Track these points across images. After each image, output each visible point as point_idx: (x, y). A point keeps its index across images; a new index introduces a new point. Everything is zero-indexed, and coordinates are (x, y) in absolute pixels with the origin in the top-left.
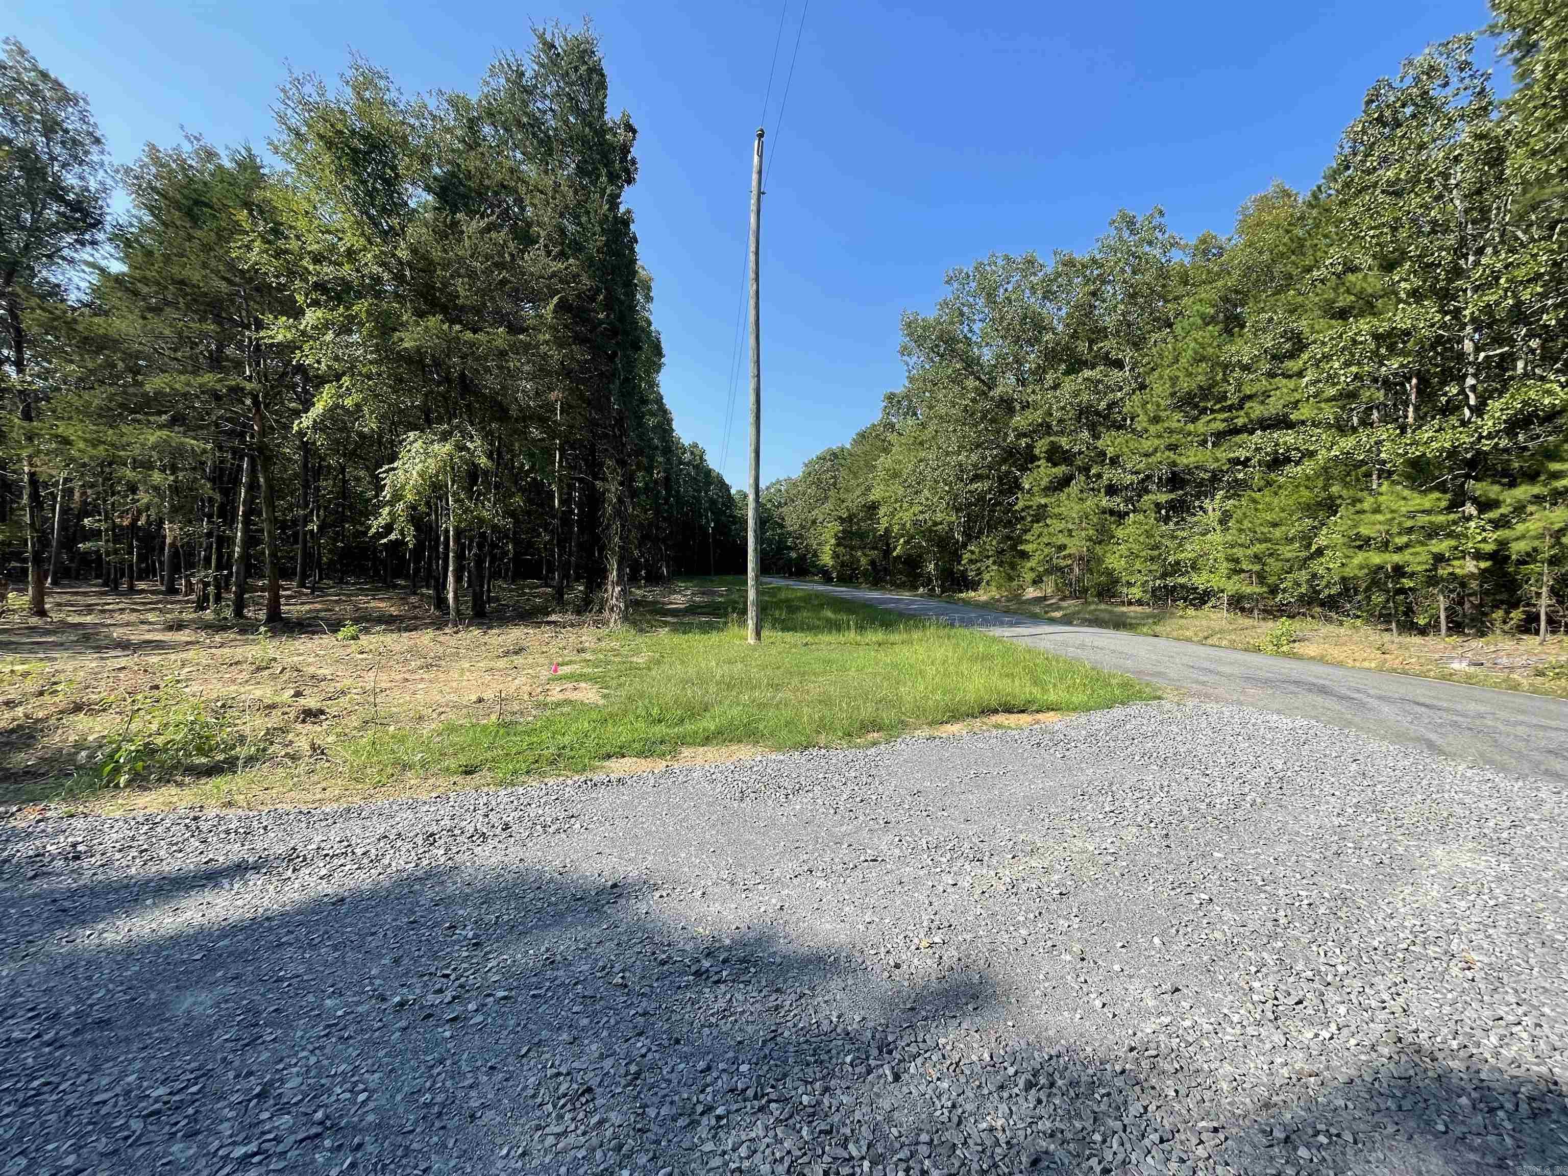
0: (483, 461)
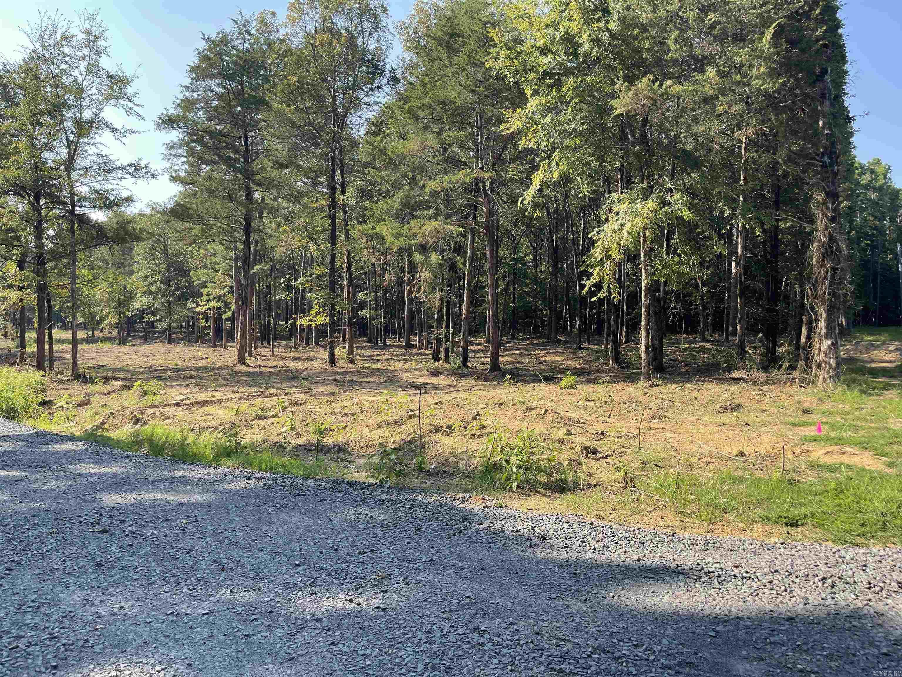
0: (686, 214)
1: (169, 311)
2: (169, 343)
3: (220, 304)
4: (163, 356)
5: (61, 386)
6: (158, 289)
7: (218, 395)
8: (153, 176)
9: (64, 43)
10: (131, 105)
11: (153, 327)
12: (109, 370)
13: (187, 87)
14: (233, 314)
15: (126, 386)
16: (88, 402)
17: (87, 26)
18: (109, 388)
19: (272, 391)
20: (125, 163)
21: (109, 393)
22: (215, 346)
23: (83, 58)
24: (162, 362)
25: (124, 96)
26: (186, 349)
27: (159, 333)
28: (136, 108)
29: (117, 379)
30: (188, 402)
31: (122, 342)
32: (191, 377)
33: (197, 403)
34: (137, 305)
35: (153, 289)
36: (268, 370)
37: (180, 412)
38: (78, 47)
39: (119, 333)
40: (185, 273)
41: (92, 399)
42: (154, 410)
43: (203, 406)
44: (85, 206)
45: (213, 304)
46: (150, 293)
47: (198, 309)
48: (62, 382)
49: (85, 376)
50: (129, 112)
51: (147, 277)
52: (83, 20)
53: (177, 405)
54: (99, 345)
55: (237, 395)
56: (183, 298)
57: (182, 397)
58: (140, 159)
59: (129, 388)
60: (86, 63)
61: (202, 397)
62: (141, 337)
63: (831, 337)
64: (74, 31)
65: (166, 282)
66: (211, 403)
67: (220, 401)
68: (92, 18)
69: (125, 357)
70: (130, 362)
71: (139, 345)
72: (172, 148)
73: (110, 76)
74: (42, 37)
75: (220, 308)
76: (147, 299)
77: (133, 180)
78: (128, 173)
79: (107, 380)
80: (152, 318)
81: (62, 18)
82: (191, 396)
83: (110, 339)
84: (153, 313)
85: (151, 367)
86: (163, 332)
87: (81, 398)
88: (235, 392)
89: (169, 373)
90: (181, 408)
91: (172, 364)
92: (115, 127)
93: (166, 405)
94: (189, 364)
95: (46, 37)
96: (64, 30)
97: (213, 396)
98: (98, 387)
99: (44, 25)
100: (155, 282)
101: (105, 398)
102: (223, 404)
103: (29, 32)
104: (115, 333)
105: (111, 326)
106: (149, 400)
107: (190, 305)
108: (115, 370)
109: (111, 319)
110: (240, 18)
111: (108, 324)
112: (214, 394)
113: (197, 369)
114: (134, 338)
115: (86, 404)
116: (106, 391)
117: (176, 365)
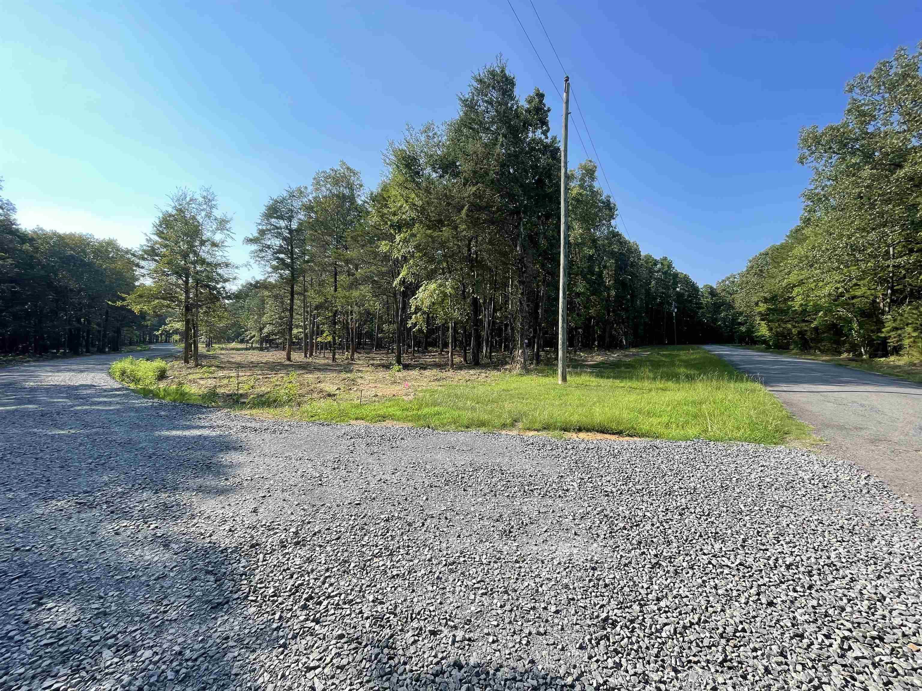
9: (191, 202)
10: (228, 233)
23: (203, 210)
25: (225, 229)
38: (200, 204)
50: (228, 236)
52: (202, 191)
60: (205, 213)
64: (197, 196)
68: (207, 190)
73: (217, 219)
74: (179, 200)
81: (190, 190)
96: (191, 196)
99: (180, 194)
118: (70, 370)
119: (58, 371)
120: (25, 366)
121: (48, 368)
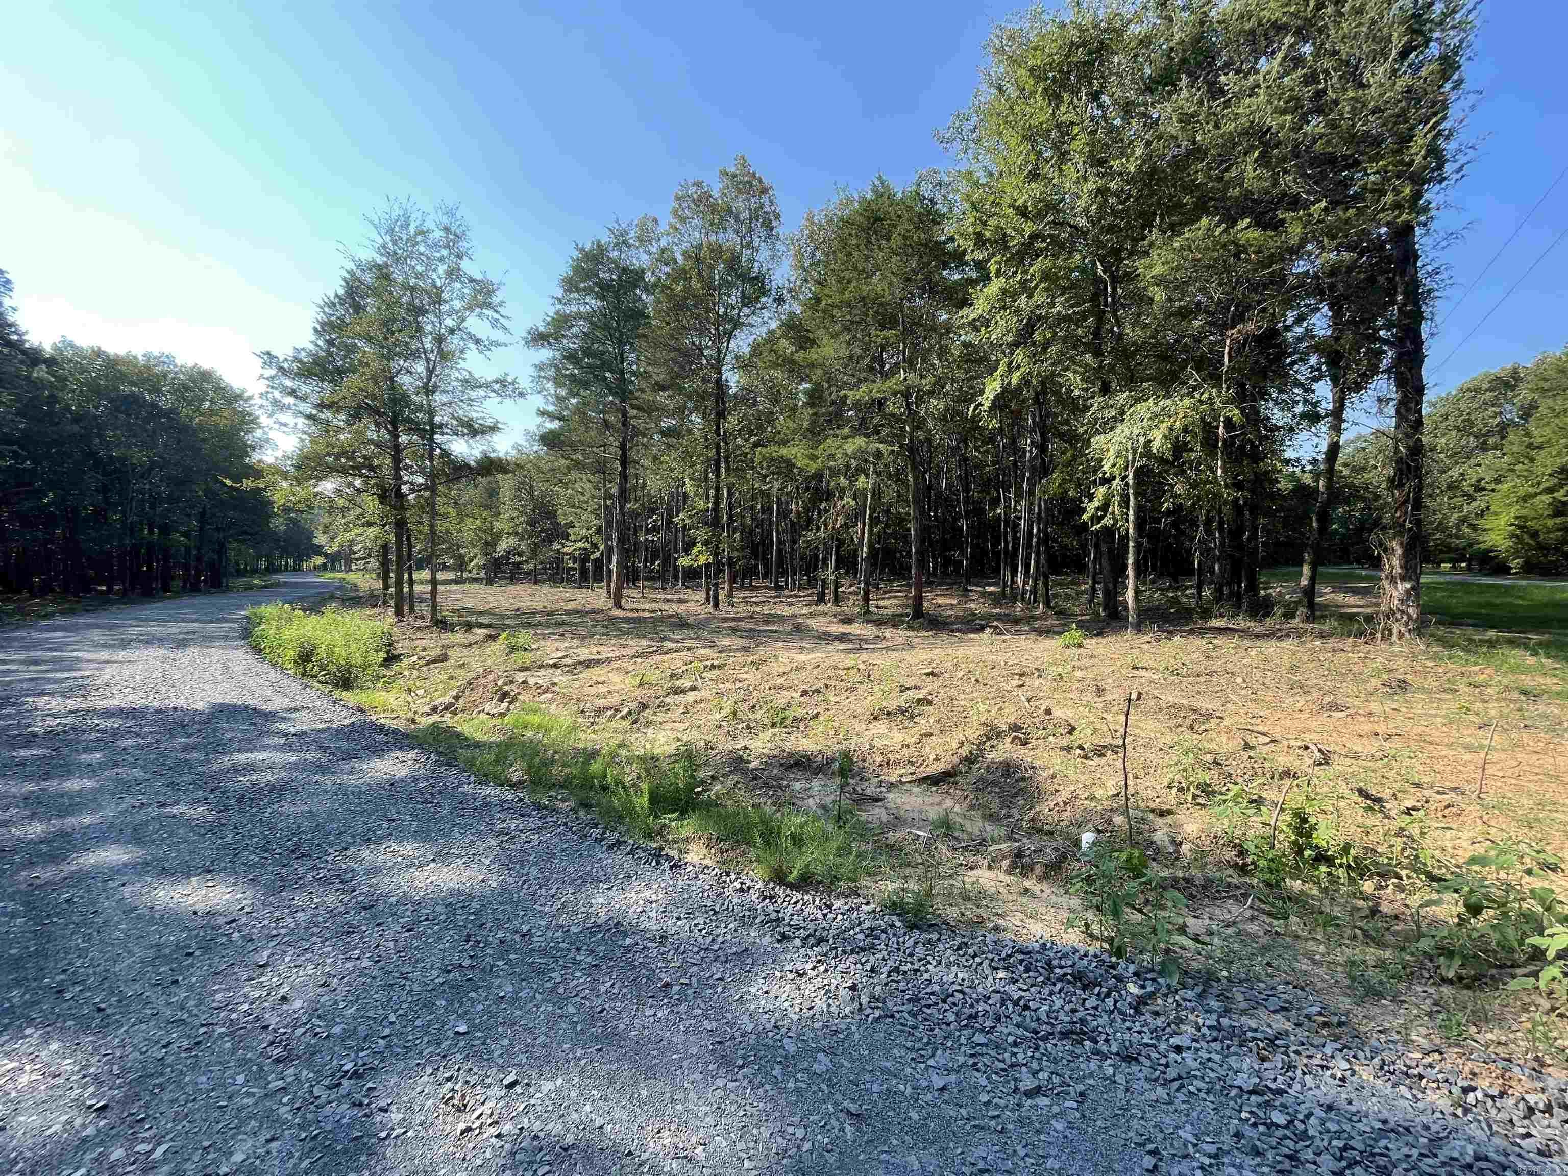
1: (535, 552)
2: (535, 583)
3: (587, 545)
4: (530, 598)
5: (419, 635)
6: (525, 530)
7: (607, 652)
8: (521, 395)
9: (419, 238)
10: (496, 316)
11: (519, 568)
12: (474, 613)
13: (558, 299)
14: (602, 554)
15: (490, 636)
16: (444, 658)
17: (445, 220)
18: (471, 638)
19: (669, 645)
20: (490, 379)
21: (470, 645)
22: (581, 587)
23: (442, 260)
24: (529, 604)
25: (489, 306)
26: (551, 590)
27: (525, 573)
28: (502, 320)
29: (481, 625)
30: (568, 661)
31: (490, 582)
32: (563, 624)
33: (580, 663)
34: (503, 546)
35: (520, 530)
36: (647, 614)
37: (560, 678)
38: (435, 246)
39: (486, 574)
40: (552, 515)
41: (450, 653)
42: (525, 673)
43: (588, 667)
44: (447, 434)
45: (580, 545)
46: (517, 534)
47: (565, 550)
48: (419, 629)
49: (445, 623)
50: (494, 324)
51: (513, 518)
52: (440, 214)
53: (555, 666)
54: (467, 586)
55: (629, 652)
56: (549, 540)
57: (560, 654)
58: (506, 374)
59: (493, 638)
60: (445, 267)
61: (585, 653)
62: (506, 578)
63: (1410, 579)
64: (429, 224)
65: (532, 523)
66: (598, 662)
67: (609, 660)
68: (450, 213)
69: (491, 599)
70: (496, 604)
71: (506, 586)
72: (541, 369)
73: (472, 280)
74: (393, 230)
75: (585, 549)
76: (512, 541)
77: (499, 399)
78: (494, 391)
79: (469, 627)
80: (518, 559)
81: (415, 208)
82: (570, 652)
83: (476, 580)
84: (520, 554)
85: (518, 610)
86: (529, 573)
87: (438, 652)
88: (624, 646)
89: (538, 618)
90: (559, 671)
91: (540, 608)
92: (479, 336)
93: (540, 667)
94: (558, 606)
95: (397, 229)
96: (418, 222)
97: (598, 653)
98: (459, 637)
99: (394, 217)
100: (521, 523)
101: (466, 651)
102: (614, 665)
103: (376, 222)
104: (482, 574)
105: (479, 568)
106: (520, 658)
107: (556, 546)
108: (481, 613)
109: (479, 561)
110: (617, 227)
111: (477, 565)
112: (601, 649)
113: (568, 613)
114: (500, 579)
115: (442, 661)
116: (467, 643)
117: (545, 607)
118: (150, 641)
119: (124, 644)
120: (41, 630)
121: (96, 635)
